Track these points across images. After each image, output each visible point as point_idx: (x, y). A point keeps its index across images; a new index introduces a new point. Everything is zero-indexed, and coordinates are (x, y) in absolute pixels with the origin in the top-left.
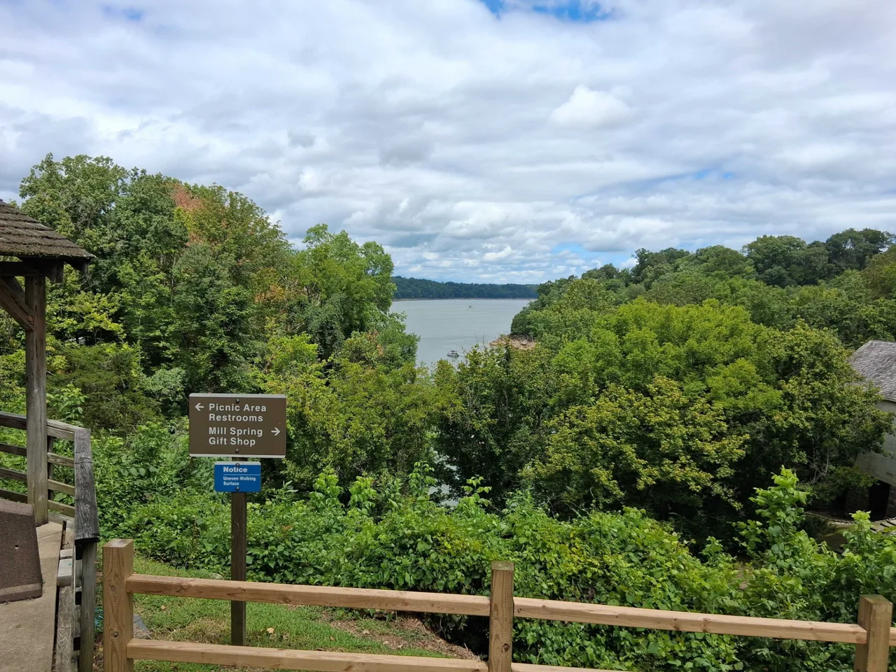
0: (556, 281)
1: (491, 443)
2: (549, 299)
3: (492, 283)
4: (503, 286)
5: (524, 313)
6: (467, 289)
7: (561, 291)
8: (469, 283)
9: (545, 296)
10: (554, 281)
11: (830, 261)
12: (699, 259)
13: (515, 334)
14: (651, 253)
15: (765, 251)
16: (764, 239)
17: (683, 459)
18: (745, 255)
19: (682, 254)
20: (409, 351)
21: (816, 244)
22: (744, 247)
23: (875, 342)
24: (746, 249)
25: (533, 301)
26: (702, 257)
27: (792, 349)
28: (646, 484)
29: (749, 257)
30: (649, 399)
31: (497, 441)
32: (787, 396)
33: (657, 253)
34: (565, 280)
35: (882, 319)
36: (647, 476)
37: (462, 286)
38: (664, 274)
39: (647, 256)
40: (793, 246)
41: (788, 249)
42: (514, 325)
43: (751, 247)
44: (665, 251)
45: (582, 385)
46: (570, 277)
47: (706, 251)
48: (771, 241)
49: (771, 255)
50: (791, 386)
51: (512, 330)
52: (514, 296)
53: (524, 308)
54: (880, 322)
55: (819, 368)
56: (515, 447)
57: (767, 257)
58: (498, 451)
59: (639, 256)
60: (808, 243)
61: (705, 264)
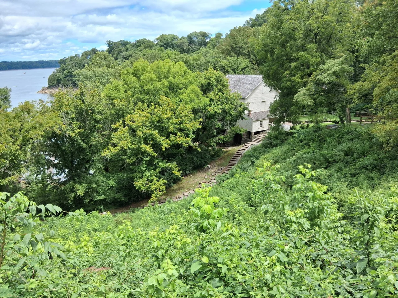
0: (69, 57)
1: (80, 142)
2: (67, 67)
3: (30, 61)
4: (36, 62)
5: (54, 75)
6: (15, 65)
7: (72, 62)
8: (16, 61)
9: (64, 65)
10: (67, 58)
11: (189, 45)
12: (137, 45)
13: (51, 86)
14: (114, 42)
15: (164, 41)
16: (162, 36)
17: (179, 134)
18: (156, 43)
19: (128, 43)
20: (6, 98)
21: (183, 38)
22: (155, 39)
23: (229, 75)
24: (156, 40)
25: (58, 68)
26: (138, 44)
27: (209, 79)
28: (165, 148)
29: (157, 44)
30: (161, 107)
31: (83, 140)
32: (211, 100)
33: (116, 42)
34: (73, 56)
35: (230, 66)
36: (165, 144)
37: (12, 63)
38: (122, 52)
39: (112, 44)
40: (174, 39)
41: (173, 40)
42: (50, 81)
43: (158, 39)
44: (120, 41)
45: (126, 105)
46: (75, 55)
47: (139, 41)
48: (166, 37)
49: (166, 43)
50: (211, 95)
51: (49, 84)
52: (43, 67)
53: (53, 72)
54: (229, 67)
55: (220, 87)
56: (94, 141)
57: (165, 44)
58: (84, 145)
59: (108, 44)
60: (180, 37)
61: (139, 47)
